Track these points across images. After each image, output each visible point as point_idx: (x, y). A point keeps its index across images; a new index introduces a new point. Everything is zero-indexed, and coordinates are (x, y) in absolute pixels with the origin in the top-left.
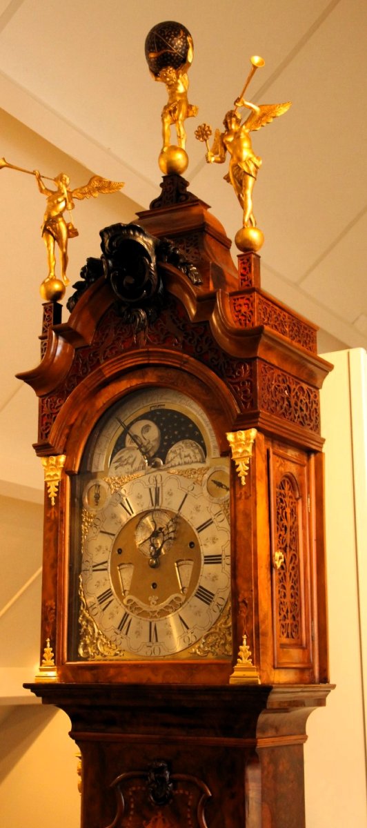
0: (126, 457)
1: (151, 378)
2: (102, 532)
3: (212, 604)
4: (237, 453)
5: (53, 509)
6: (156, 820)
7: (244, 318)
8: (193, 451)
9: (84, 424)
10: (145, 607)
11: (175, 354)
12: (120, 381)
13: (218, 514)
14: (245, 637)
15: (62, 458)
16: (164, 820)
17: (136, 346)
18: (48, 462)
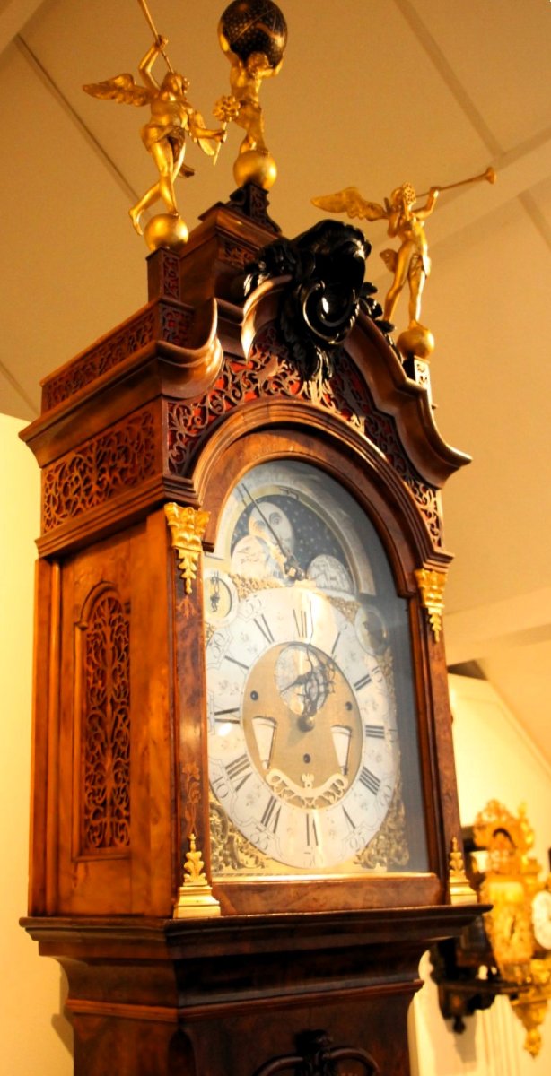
3: (379, 794)
5: (187, 600)
8: (339, 574)
10: (298, 791)
13: (376, 673)
14: (455, 841)
15: (206, 517)
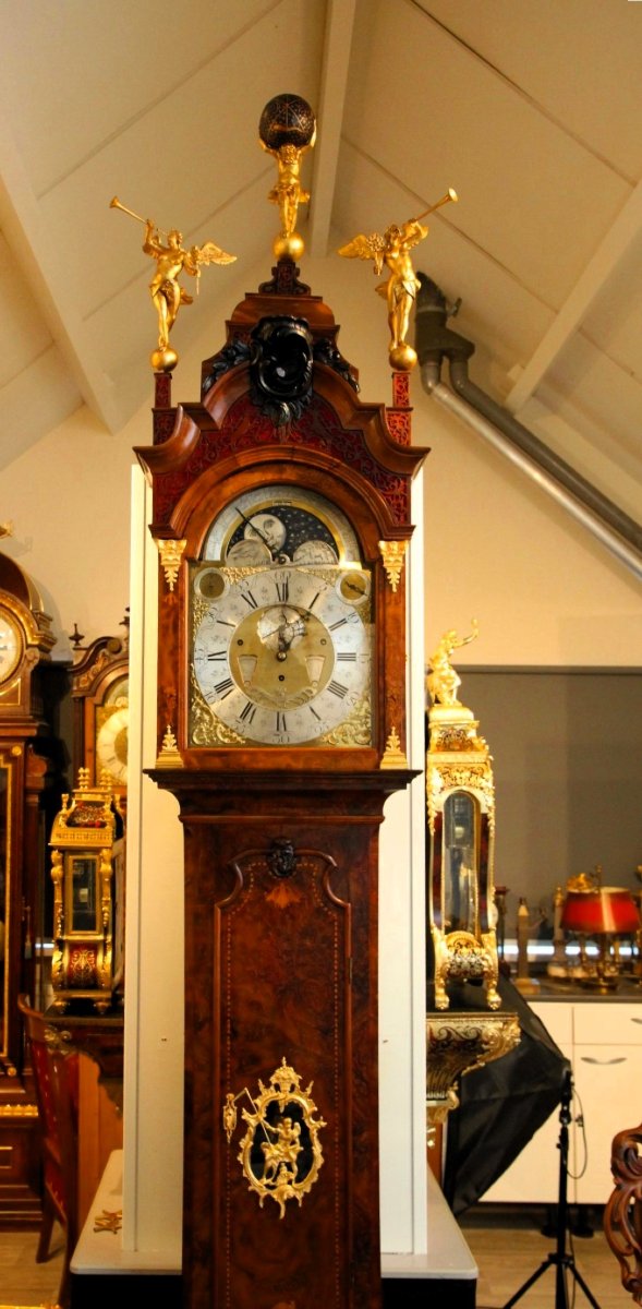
0: (247, 549)
1: (290, 474)
2: (219, 622)
3: (345, 698)
4: (389, 561)
5: (171, 596)
6: (278, 891)
7: (398, 435)
8: (325, 552)
9: (208, 510)
10: (271, 698)
11: (323, 456)
12: (252, 472)
13: (353, 615)
14: (394, 728)
15: (184, 543)
16: (287, 891)
17: (276, 440)
18: (165, 544)
